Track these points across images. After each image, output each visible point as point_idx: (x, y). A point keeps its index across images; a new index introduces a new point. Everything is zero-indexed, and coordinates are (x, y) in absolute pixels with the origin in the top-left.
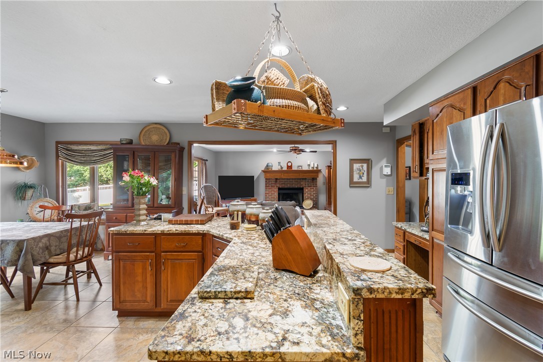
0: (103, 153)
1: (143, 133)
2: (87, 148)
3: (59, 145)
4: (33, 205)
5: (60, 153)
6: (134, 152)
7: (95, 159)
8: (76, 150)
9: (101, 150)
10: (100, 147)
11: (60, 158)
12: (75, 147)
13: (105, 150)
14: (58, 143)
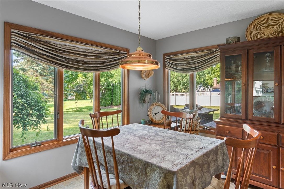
0: (203, 59)
1: (250, 29)
2: (188, 56)
3: (166, 57)
4: (151, 108)
5: (166, 64)
6: (248, 50)
7: (195, 65)
8: (179, 59)
9: (201, 56)
10: (199, 54)
11: (166, 68)
12: (177, 57)
13: (205, 55)
14: (165, 55)
